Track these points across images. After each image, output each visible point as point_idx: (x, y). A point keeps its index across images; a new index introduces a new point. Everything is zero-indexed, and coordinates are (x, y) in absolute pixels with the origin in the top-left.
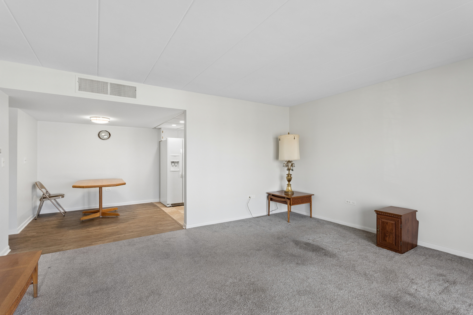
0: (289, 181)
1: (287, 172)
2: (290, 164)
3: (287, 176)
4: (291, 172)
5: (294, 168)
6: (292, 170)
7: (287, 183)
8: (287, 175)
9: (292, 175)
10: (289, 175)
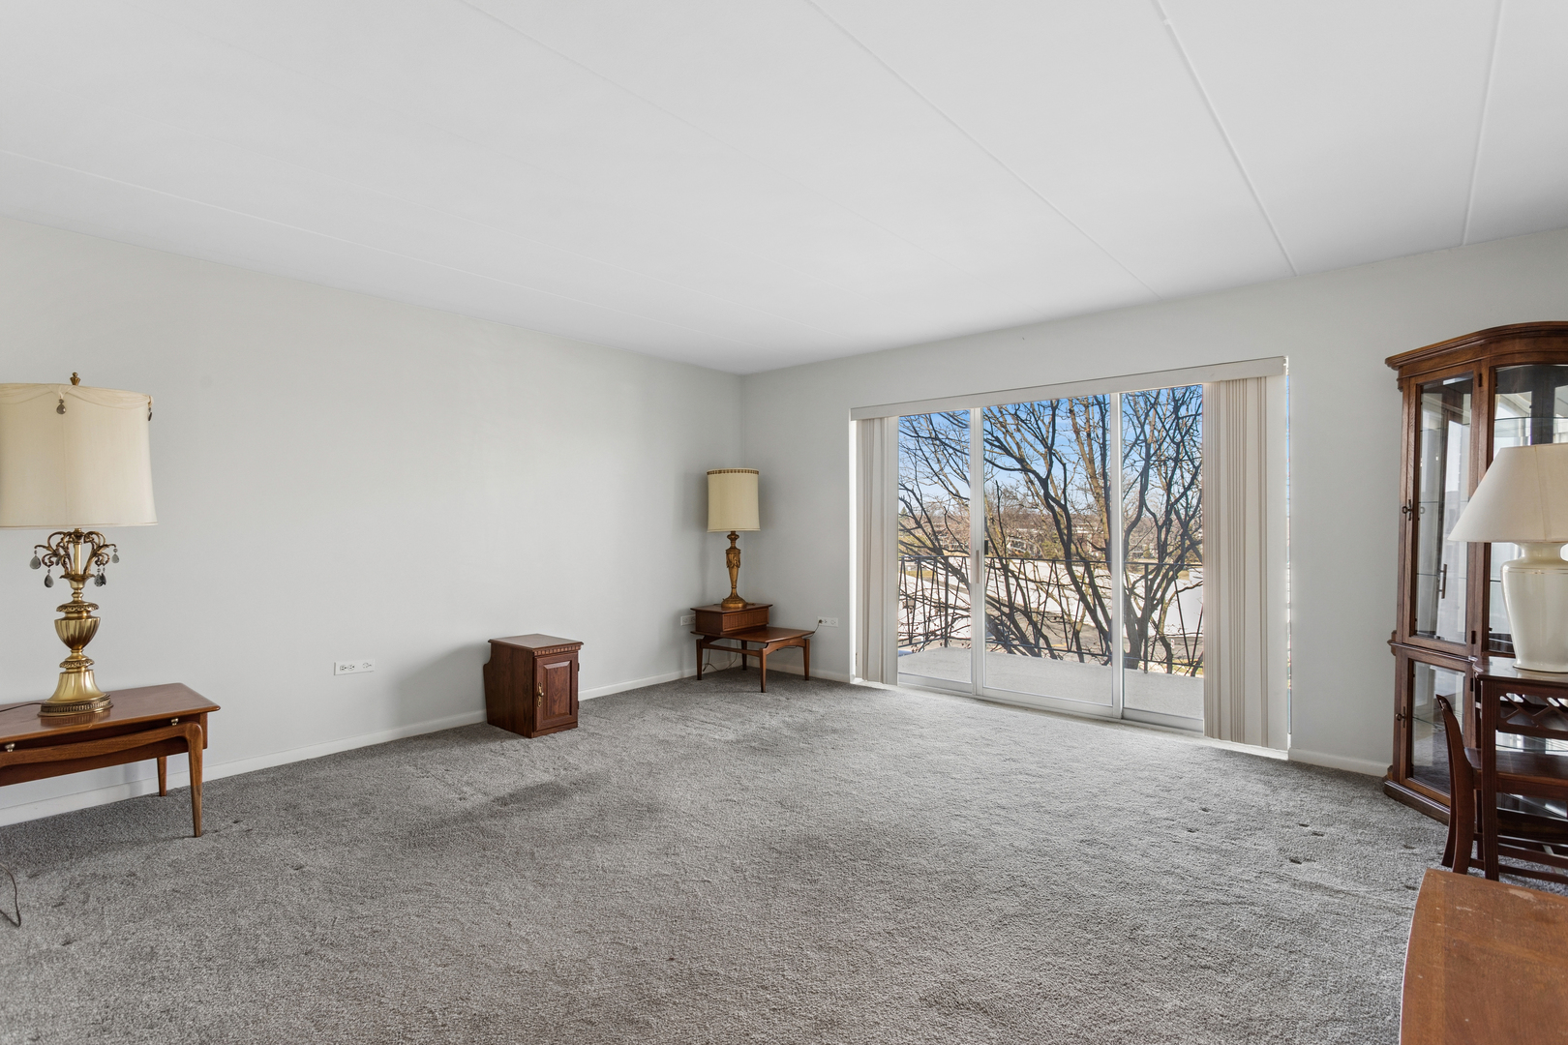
0: (77, 641)
1: (64, 591)
2: (83, 551)
3: (62, 615)
4: (90, 592)
5: (109, 571)
6: (101, 580)
7: (66, 652)
8: (62, 608)
9: (95, 607)
10: (75, 609)
